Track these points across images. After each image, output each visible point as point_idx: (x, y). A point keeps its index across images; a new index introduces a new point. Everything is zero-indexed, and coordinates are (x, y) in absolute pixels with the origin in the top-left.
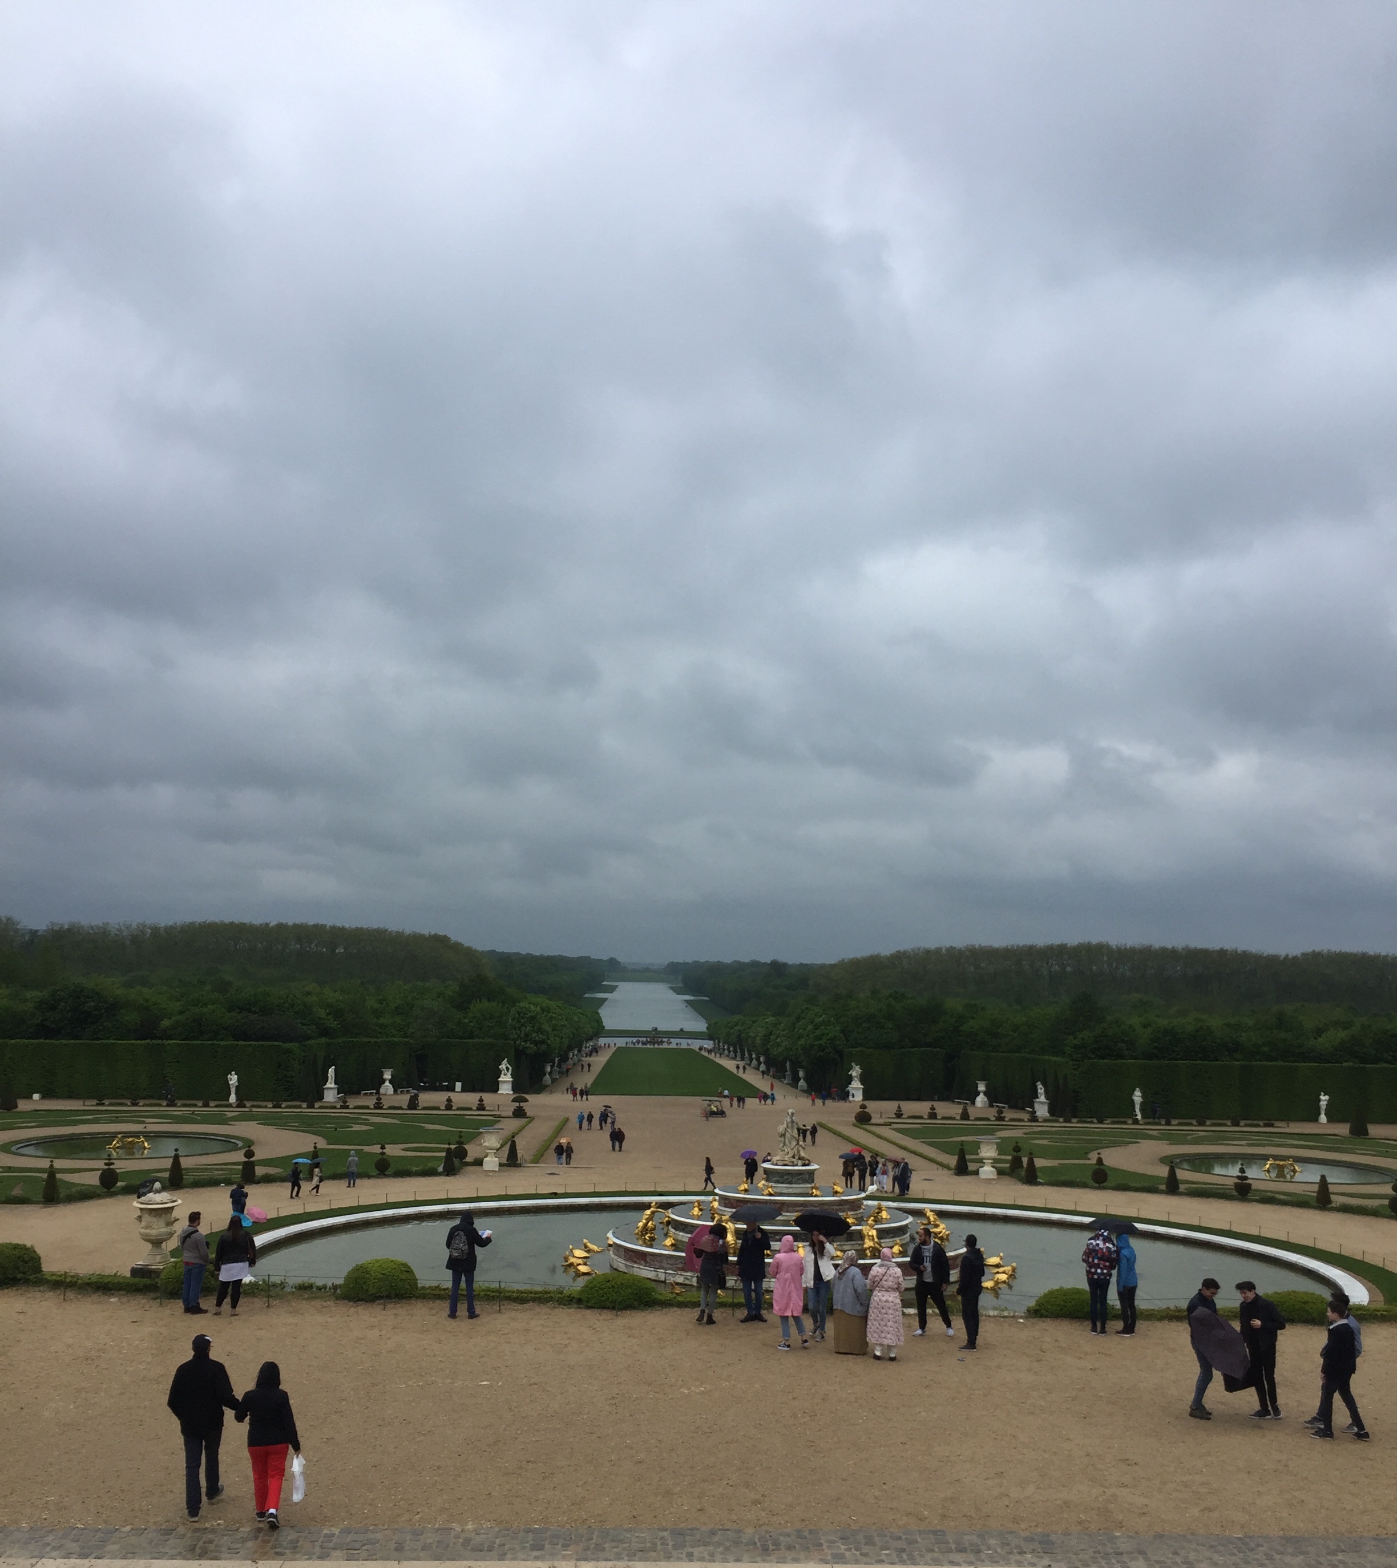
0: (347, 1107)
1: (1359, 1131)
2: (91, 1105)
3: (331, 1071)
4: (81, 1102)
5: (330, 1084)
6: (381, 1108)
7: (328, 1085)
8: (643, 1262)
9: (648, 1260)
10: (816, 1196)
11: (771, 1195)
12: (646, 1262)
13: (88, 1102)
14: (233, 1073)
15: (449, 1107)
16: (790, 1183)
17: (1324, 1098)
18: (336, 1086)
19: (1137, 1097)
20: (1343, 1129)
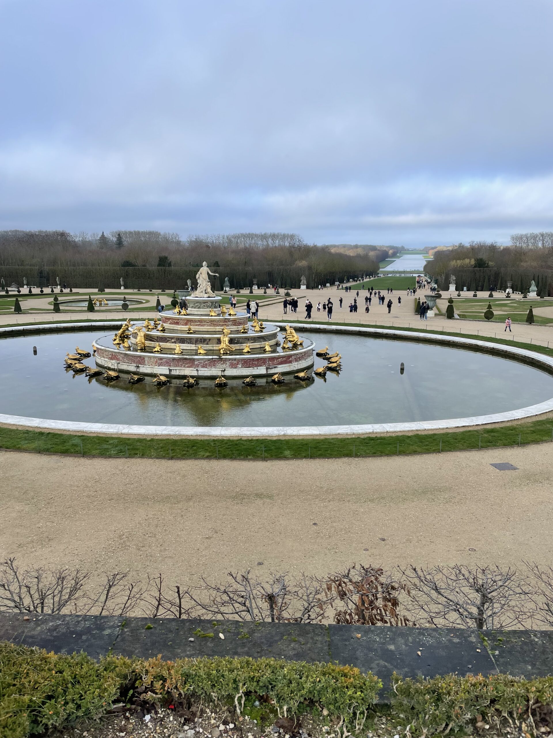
10: (212, 316)
16: (199, 308)
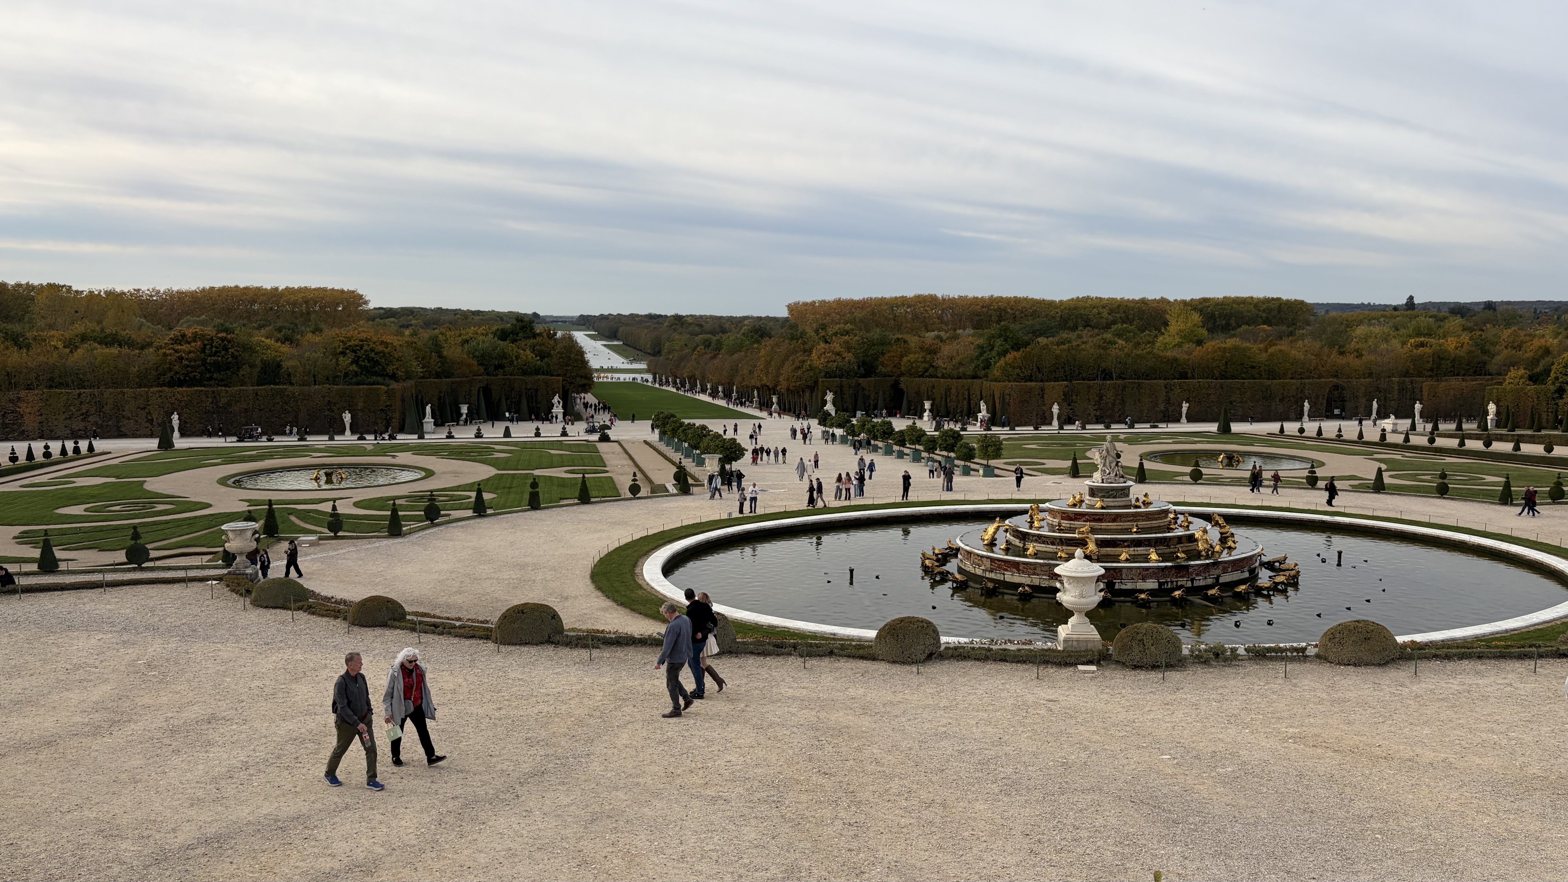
0: (453, 437)
1: (1225, 430)
2: (231, 442)
3: (428, 409)
4: (223, 440)
5: (428, 420)
6: (481, 437)
7: (426, 420)
8: (1015, 570)
9: (1021, 568)
11: (1103, 508)
12: (1018, 570)
13: (229, 439)
14: (347, 412)
15: (538, 434)
17: (1185, 406)
18: (433, 420)
19: (1055, 409)
20: (1213, 427)
